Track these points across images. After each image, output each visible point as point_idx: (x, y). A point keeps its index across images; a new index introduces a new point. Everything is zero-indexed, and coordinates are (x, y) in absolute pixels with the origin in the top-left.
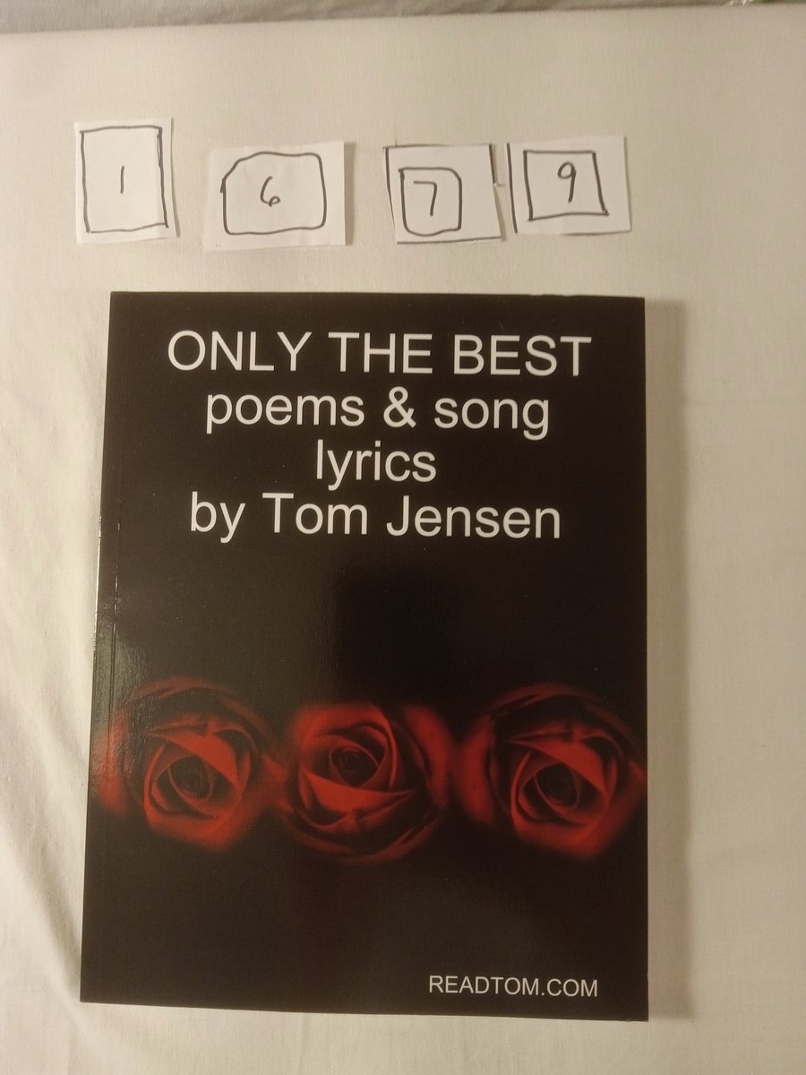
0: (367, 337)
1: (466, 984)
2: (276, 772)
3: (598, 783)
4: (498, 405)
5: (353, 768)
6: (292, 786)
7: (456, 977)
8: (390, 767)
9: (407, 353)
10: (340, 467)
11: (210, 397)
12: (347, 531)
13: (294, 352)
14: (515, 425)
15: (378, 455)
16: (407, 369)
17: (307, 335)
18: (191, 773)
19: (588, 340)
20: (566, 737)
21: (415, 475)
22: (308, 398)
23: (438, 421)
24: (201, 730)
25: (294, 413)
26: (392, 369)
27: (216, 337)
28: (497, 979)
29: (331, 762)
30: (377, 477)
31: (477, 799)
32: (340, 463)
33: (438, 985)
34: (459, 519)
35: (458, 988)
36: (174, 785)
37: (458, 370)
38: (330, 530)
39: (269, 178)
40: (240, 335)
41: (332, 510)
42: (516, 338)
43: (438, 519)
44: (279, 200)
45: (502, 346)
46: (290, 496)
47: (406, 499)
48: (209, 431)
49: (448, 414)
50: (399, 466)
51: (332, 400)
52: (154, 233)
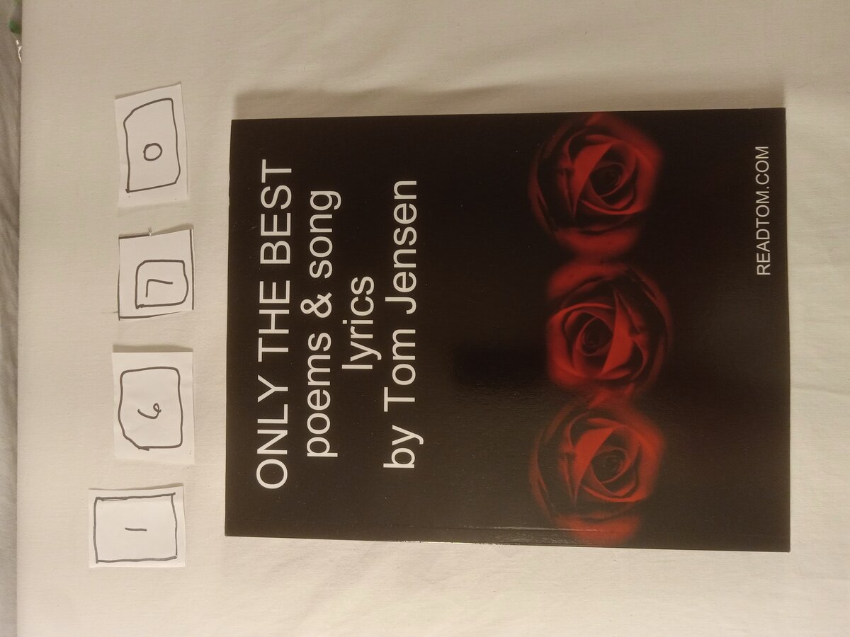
0: (261, 331)
1: (762, 246)
2: (601, 398)
3: (604, 149)
4: (314, 230)
5: (599, 336)
6: (614, 384)
7: (758, 254)
8: (596, 308)
9: (274, 300)
10: (363, 351)
11: (309, 455)
12: (413, 345)
13: (274, 389)
14: (330, 216)
15: (353, 322)
16: (287, 301)
17: (260, 378)
18: (605, 465)
19: (264, 162)
20: (570, 173)
21: (369, 292)
22: (309, 377)
23: (327, 276)
24: (571, 457)
25: (321, 388)
26: (287, 312)
27: (261, 451)
28: (758, 223)
29: (595, 354)
30: (371, 322)
31: (620, 241)
32: (360, 351)
33: (764, 268)
34: (403, 258)
35: (766, 253)
36: (615, 478)
37: (287, 261)
38: (413, 358)
39: (139, 411)
40: (260, 432)
41: (397, 357)
42: (263, 216)
43: (403, 274)
44: (156, 404)
45: (269, 227)
46: (386, 389)
47: (388, 299)
48: (335, 455)
49: (322, 267)
50: (362, 305)
51: (311, 358)
52: (179, 504)
